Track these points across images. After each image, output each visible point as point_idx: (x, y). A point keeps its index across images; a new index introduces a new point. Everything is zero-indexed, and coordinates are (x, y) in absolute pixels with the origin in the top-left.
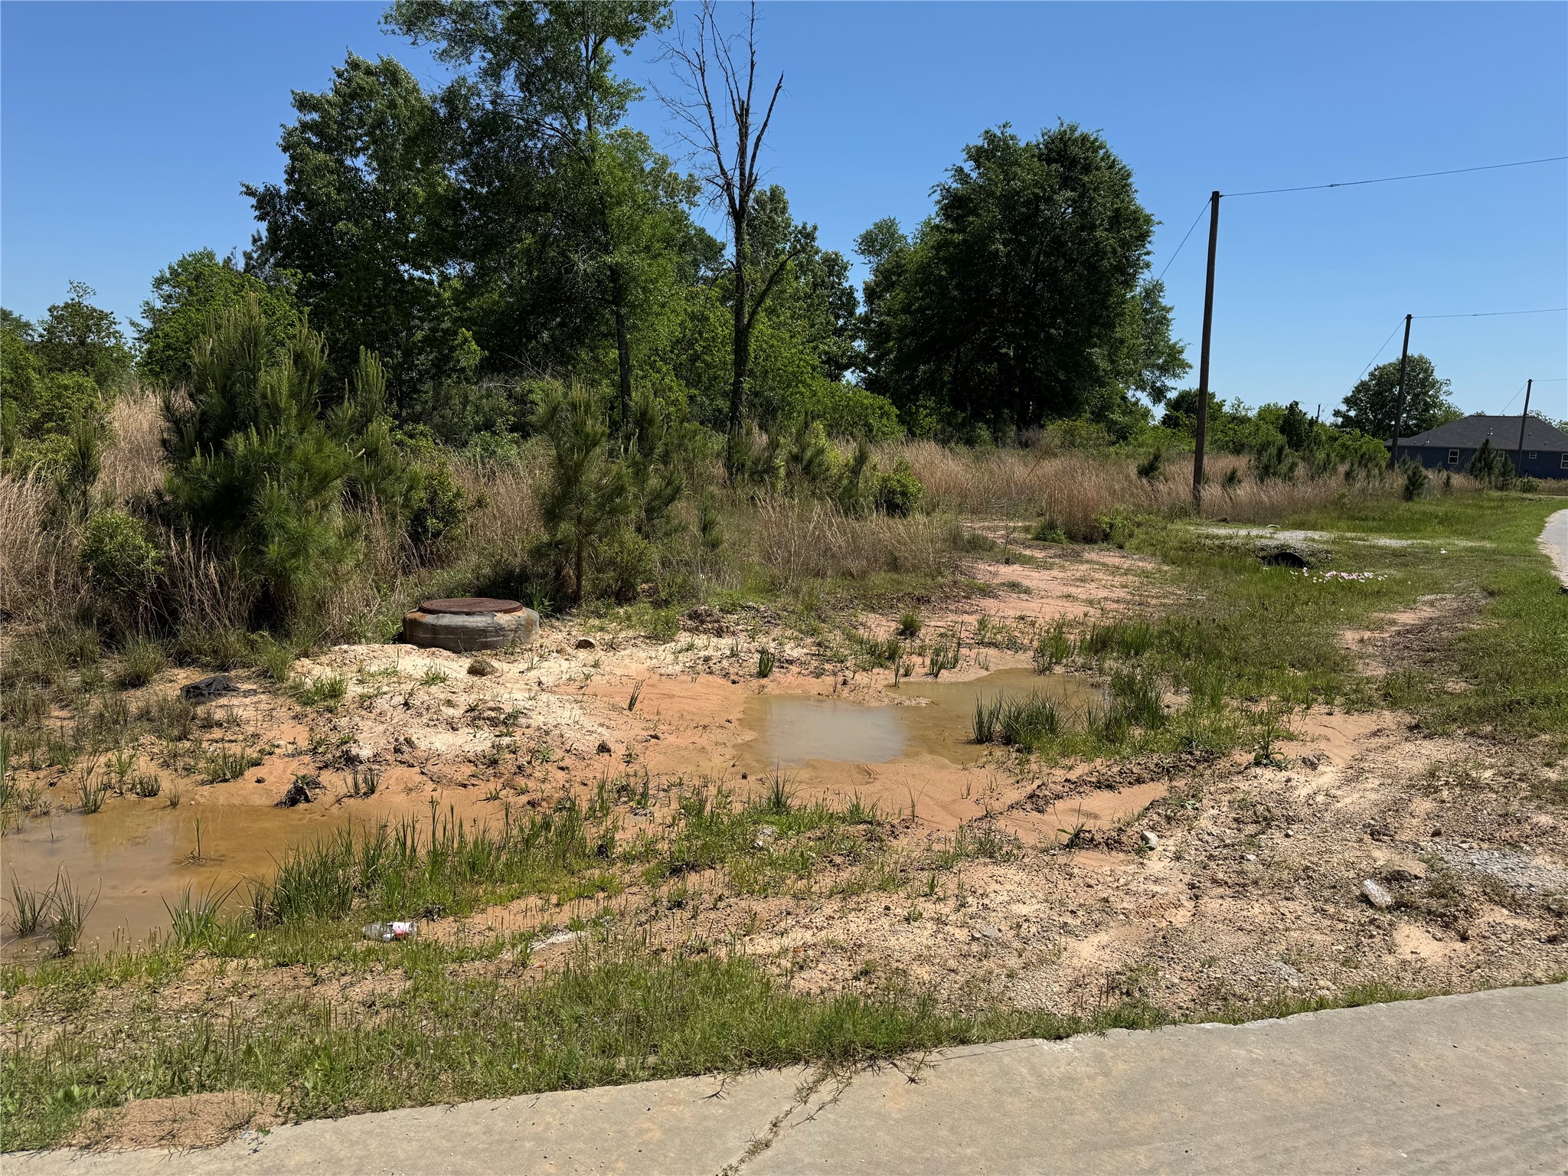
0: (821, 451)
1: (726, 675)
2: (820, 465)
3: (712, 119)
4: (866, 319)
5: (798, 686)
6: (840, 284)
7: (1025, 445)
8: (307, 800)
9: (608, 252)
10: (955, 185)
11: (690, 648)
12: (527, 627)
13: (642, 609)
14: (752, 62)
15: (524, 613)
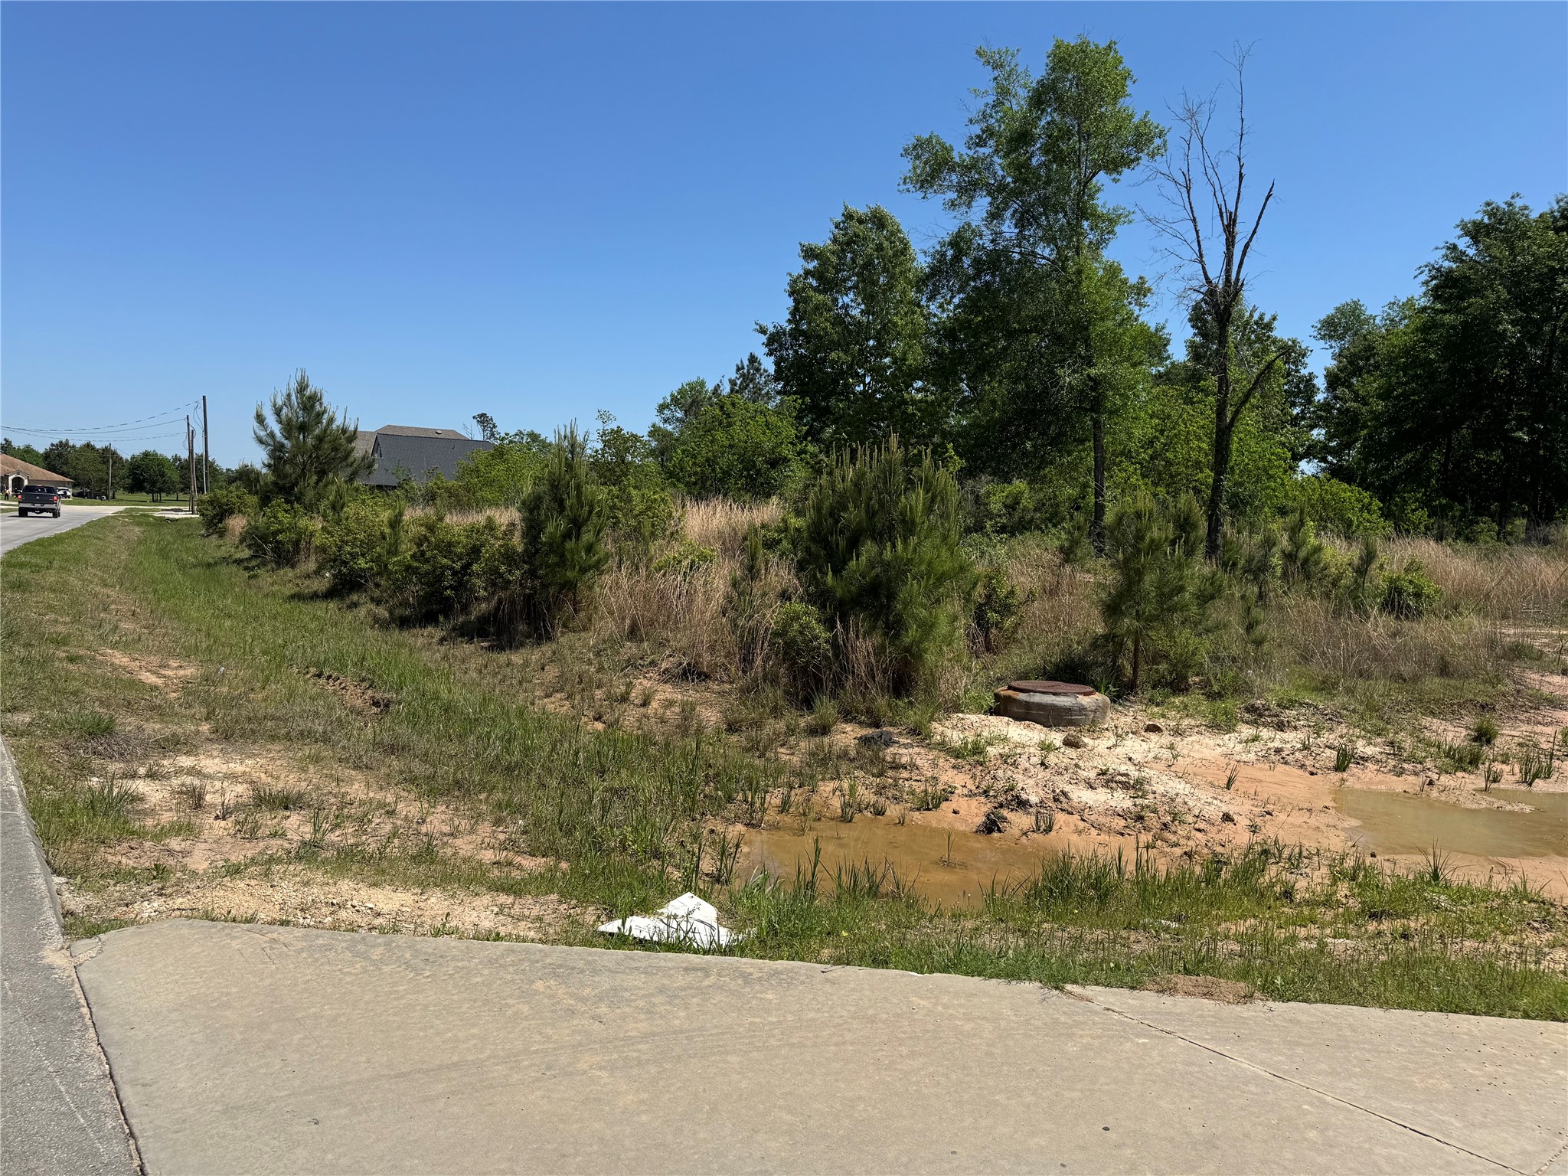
0: (1318, 549)
1: (1302, 766)
2: (1317, 563)
3: (1197, 232)
4: (1326, 406)
5: (1380, 782)
6: (1297, 371)
7: (1545, 541)
8: (1000, 831)
9: (1090, 365)
10: (1446, 264)
11: (1255, 739)
12: (1100, 710)
13: (1195, 698)
14: (1241, 174)
15: (1099, 697)
